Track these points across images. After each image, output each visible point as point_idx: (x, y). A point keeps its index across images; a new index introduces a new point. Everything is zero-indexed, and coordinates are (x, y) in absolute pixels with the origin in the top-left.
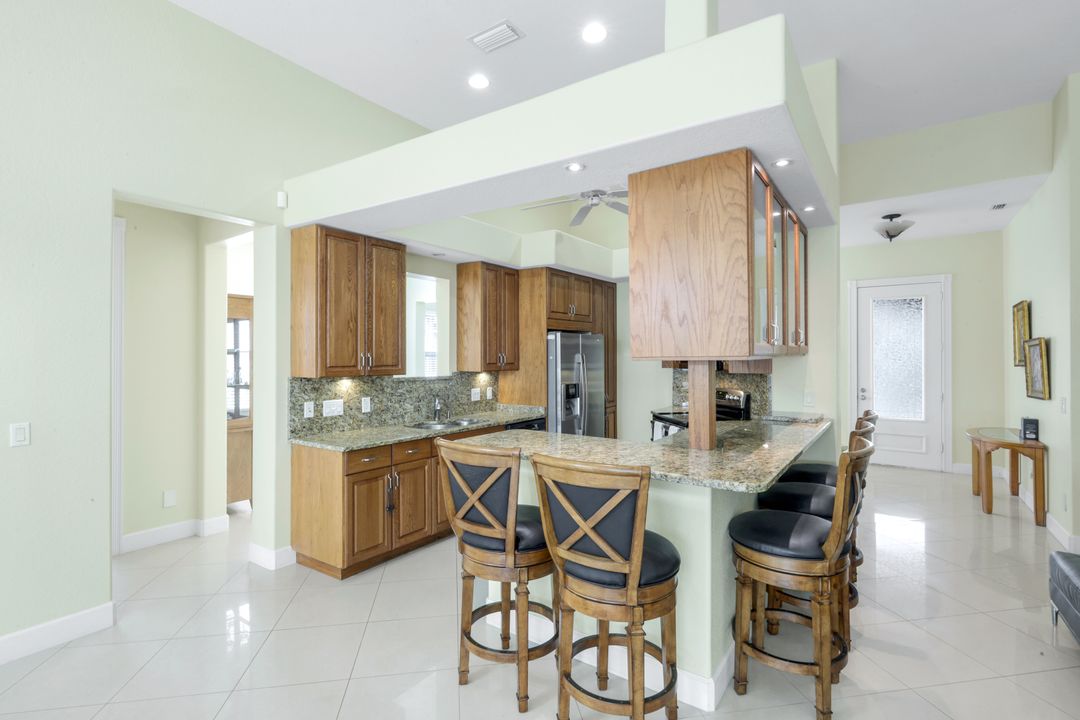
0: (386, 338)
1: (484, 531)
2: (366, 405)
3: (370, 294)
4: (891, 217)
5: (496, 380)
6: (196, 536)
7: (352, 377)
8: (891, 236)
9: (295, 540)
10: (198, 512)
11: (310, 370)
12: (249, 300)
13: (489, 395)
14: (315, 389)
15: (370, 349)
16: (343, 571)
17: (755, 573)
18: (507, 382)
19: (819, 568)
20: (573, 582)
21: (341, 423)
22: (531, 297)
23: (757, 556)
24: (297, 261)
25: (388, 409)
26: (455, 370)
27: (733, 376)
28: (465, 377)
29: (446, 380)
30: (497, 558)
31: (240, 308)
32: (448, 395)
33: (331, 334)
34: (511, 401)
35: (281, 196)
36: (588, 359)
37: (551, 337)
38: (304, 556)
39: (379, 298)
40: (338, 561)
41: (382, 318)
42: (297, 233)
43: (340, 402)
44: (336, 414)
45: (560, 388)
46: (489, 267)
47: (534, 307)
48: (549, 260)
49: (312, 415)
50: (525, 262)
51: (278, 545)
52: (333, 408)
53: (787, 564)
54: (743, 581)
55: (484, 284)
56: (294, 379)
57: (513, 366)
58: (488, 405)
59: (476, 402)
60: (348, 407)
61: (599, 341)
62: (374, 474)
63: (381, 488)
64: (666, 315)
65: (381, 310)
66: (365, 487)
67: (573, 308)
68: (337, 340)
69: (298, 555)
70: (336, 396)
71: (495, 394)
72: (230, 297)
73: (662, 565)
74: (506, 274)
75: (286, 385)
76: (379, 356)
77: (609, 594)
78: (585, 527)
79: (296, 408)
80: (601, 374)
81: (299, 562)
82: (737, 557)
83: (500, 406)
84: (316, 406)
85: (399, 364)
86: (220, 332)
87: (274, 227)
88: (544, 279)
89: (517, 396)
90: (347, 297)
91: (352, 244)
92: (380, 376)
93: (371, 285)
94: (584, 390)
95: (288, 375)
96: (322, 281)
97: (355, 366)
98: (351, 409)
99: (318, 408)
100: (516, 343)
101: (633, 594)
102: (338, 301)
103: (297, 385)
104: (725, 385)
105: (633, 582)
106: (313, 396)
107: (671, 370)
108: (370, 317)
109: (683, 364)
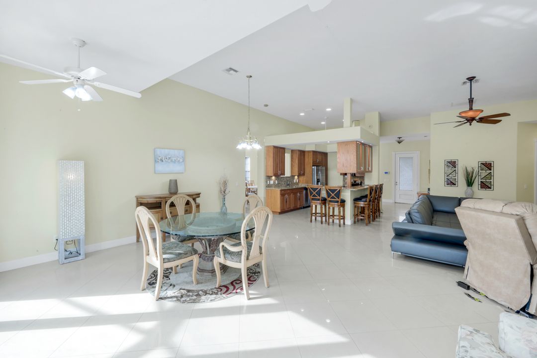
0: (282, 168)
1: (316, 198)
4: (400, 138)
5: (299, 178)
8: (399, 143)
11: (269, 174)
13: (297, 181)
14: (269, 178)
15: (280, 170)
16: (280, 213)
17: (357, 205)
18: (302, 178)
19: (366, 203)
20: (331, 203)
22: (308, 157)
23: (357, 202)
24: (268, 153)
25: (280, 183)
26: (291, 175)
27: (358, 177)
28: (293, 176)
29: (290, 177)
30: (318, 202)
32: (290, 181)
33: (275, 167)
34: (303, 183)
35: (265, 140)
36: (322, 173)
37: (313, 167)
40: (279, 211)
41: (282, 164)
42: (268, 147)
43: (273, 181)
44: (272, 184)
45: (316, 180)
46: (299, 150)
47: (309, 160)
48: (314, 150)
49: (269, 184)
50: (307, 149)
53: (362, 203)
54: (355, 207)
55: (298, 155)
56: (266, 176)
57: (304, 174)
58: (297, 184)
59: (294, 183)
61: (324, 168)
62: (284, 195)
63: (285, 198)
64: (343, 165)
66: (282, 197)
67: (318, 160)
71: (299, 181)
73: (343, 202)
74: (303, 152)
75: (265, 178)
76: (281, 172)
77: (336, 204)
78: (333, 195)
79: (266, 182)
80: (325, 177)
82: (354, 203)
83: (300, 184)
84: (269, 182)
85: (284, 173)
87: (263, 146)
88: (312, 153)
89: (304, 181)
90: (277, 160)
91: (277, 149)
93: (280, 156)
94: (321, 180)
96: (273, 157)
97: (278, 174)
98: (274, 183)
100: (304, 169)
101: (339, 204)
104: (356, 179)
105: (339, 202)
106: (269, 180)
107: (342, 176)
108: (280, 163)
109: (346, 174)
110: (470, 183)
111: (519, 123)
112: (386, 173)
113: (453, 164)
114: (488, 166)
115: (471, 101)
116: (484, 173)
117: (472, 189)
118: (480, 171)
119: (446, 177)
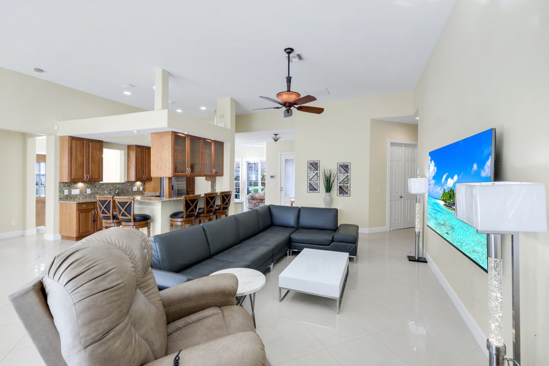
0: (95, 170)
1: (106, 215)
2: (89, 191)
3: (89, 157)
4: (276, 135)
5: (145, 184)
6: (23, 236)
7: (83, 182)
8: (276, 141)
9: (61, 232)
10: (24, 228)
11: (66, 179)
12: (45, 156)
13: (141, 189)
14: (68, 186)
15: (89, 173)
16: (76, 238)
18: (148, 185)
21: (78, 196)
24: (62, 147)
25: (97, 193)
26: (126, 180)
28: (130, 183)
29: (122, 184)
30: (109, 221)
31: (41, 158)
32: (122, 189)
33: (73, 169)
35: (56, 127)
38: (64, 236)
39: (92, 158)
40: (74, 235)
41: (93, 165)
42: (61, 138)
43: (79, 190)
44: (76, 194)
46: (138, 146)
49: (67, 194)
51: (54, 233)
52: (75, 192)
55: (136, 153)
56: (61, 183)
57: (149, 180)
58: (140, 192)
59: (135, 192)
60: (81, 192)
62: (88, 210)
63: (91, 215)
64: (157, 166)
65: (93, 161)
66: (84, 214)
68: (76, 170)
69: (62, 236)
70: (77, 188)
71: (144, 189)
72: (37, 155)
74: (146, 149)
75: (58, 185)
76: (92, 176)
78: (123, 210)
79: (61, 191)
81: (62, 239)
83: (145, 193)
84: (69, 191)
85: (100, 178)
86: (34, 169)
87: (53, 136)
89: (152, 190)
90: (80, 158)
91: (82, 142)
92: (95, 182)
93: (89, 154)
95: (58, 181)
96: (70, 153)
97: (83, 178)
98: (82, 192)
99: (70, 192)
100: (150, 172)
102: (76, 158)
103: (62, 184)
105: (132, 220)
106: (68, 188)
108: (89, 163)
110: (329, 189)
111: (372, 120)
112: (272, 177)
113: (314, 166)
114: (345, 168)
115: (289, 80)
116: (342, 177)
117: (330, 195)
118: (339, 174)
119: (309, 182)
